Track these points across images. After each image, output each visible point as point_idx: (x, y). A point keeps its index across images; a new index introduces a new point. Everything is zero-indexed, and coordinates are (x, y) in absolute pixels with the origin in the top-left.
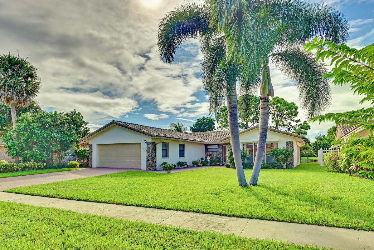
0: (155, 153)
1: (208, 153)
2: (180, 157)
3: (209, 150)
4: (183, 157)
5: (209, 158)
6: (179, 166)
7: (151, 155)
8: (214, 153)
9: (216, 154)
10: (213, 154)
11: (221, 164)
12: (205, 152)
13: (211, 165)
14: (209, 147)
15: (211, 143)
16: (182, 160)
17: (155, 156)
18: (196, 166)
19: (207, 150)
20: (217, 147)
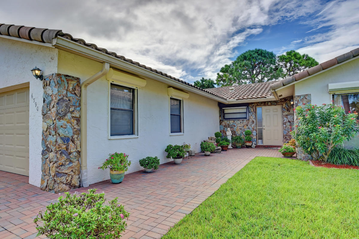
0: (78, 120)
1: (226, 122)
2: (171, 133)
3: (227, 116)
4: (180, 132)
5: (229, 133)
6: (168, 157)
7: (55, 129)
8: (239, 122)
9: (242, 125)
10: (235, 125)
11: (254, 146)
12: (220, 121)
13: (235, 147)
14: (227, 110)
15: (233, 101)
16: (177, 140)
17: (78, 132)
18: (209, 153)
19: (224, 117)
20: (243, 109)
